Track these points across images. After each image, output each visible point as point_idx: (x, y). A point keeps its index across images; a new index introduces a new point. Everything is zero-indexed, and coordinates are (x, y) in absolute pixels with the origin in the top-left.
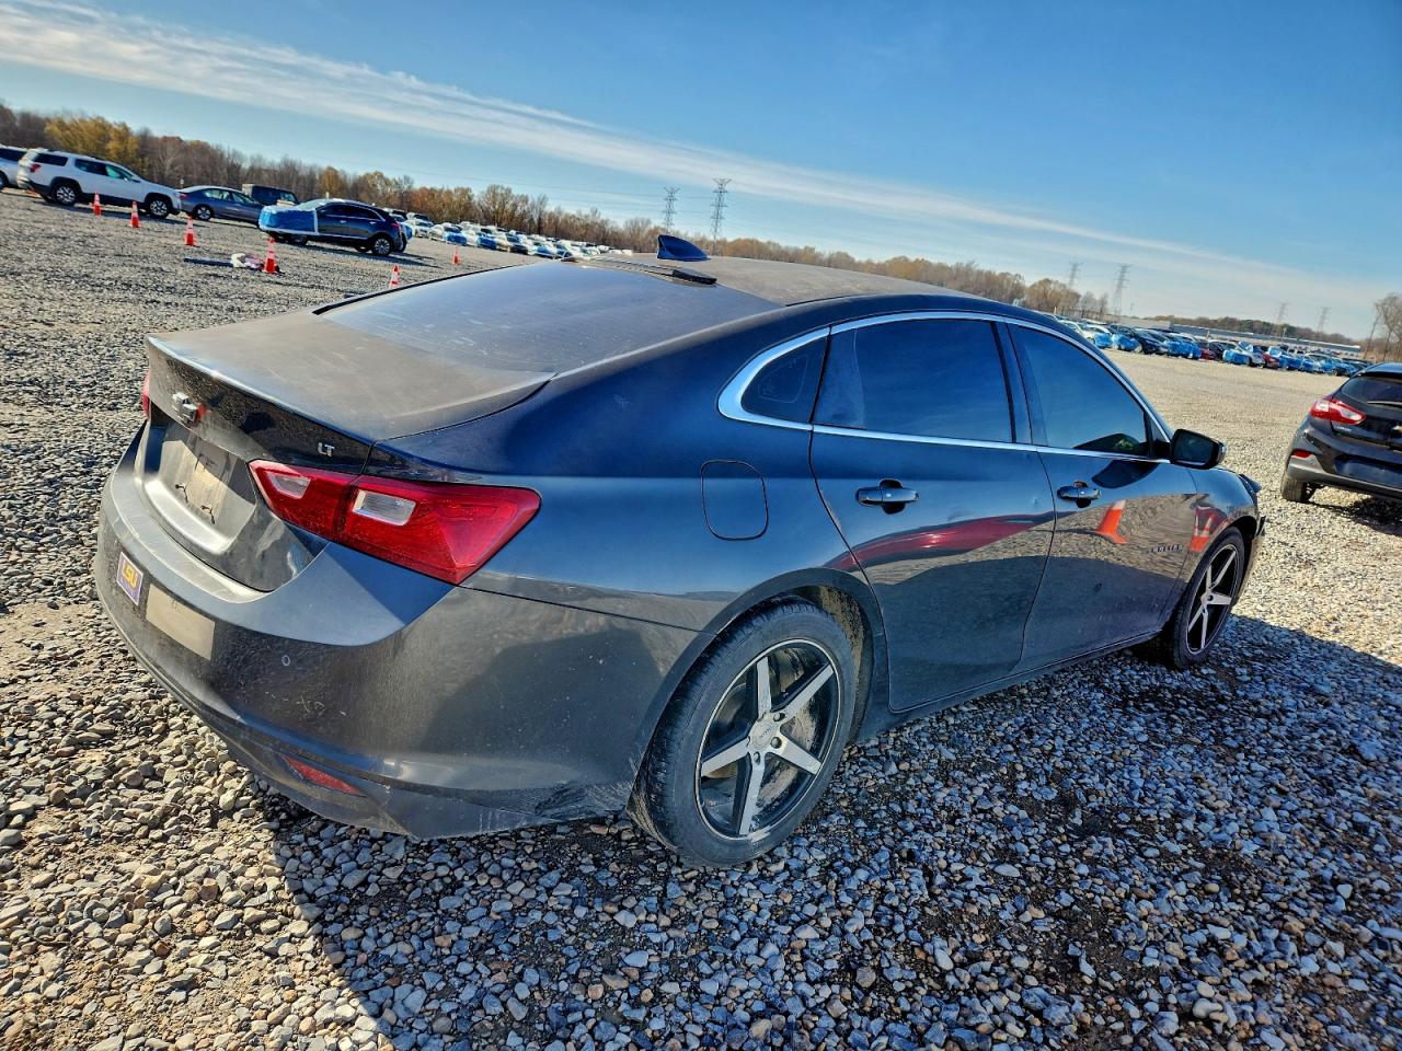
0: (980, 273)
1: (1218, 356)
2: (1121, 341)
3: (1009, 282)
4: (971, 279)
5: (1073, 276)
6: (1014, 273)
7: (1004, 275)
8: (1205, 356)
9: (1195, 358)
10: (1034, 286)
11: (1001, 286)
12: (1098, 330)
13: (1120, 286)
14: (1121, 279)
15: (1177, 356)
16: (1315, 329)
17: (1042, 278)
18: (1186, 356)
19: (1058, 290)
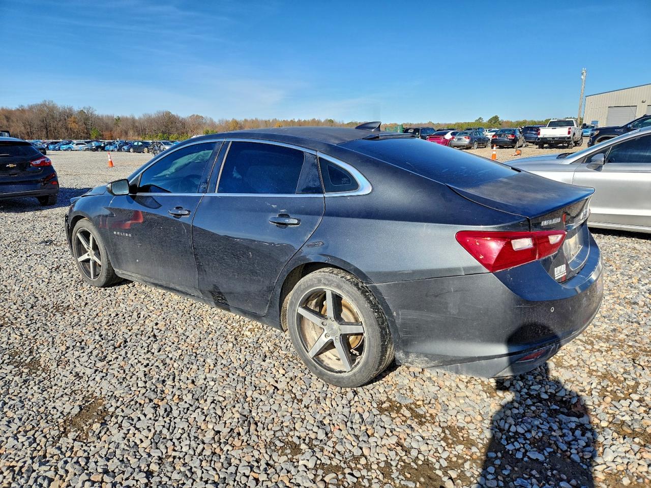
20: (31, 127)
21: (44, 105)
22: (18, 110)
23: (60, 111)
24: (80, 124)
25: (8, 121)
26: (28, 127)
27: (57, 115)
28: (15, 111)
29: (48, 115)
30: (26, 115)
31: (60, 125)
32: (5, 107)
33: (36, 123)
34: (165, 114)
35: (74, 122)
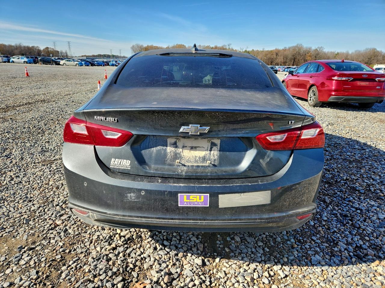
0: (24, 47)
1: (108, 65)
2: (85, 63)
3: (35, 49)
4: (22, 48)
5: (55, 46)
6: (36, 46)
7: (33, 47)
8: (105, 65)
9: (103, 66)
10: (44, 49)
11: (33, 50)
12: (78, 61)
13: (69, 48)
14: (69, 46)
15: (99, 66)
16: (119, 55)
17: (46, 47)
18: (101, 66)
19: (52, 50)
20: (286, 59)
21: (297, 47)
22: (283, 49)
23: (304, 50)
24: (313, 57)
25: (276, 56)
26: (285, 59)
27: (302, 52)
28: (282, 50)
29: (297, 53)
30: (286, 53)
31: (301, 58)
32: (277, 48)
33: (290, 56)
34: (371, 50)
35: (310, 56)
